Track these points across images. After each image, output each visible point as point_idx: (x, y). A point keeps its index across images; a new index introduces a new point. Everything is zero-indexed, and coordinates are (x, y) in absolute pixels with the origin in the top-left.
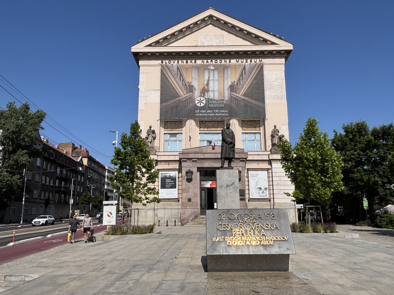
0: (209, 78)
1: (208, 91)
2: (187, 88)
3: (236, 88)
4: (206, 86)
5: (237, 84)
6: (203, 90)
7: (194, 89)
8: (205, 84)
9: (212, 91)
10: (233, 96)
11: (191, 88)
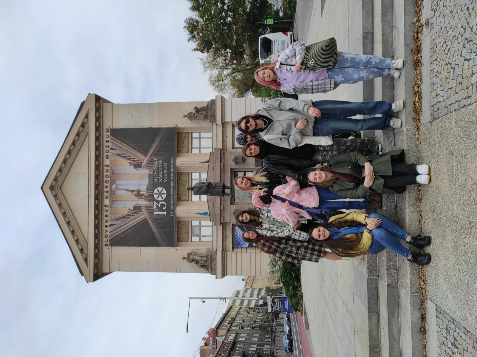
0: (125, 190)
1: (139, 191)
2: (137, 212)
3: (137, 162)
4: (134, 193)
5: (134, 161)
6: (138, 196)
7: (138, 205)
8: (131, 194)
9: (139, 187)
10: (146, 165)
11: (137, 208)
